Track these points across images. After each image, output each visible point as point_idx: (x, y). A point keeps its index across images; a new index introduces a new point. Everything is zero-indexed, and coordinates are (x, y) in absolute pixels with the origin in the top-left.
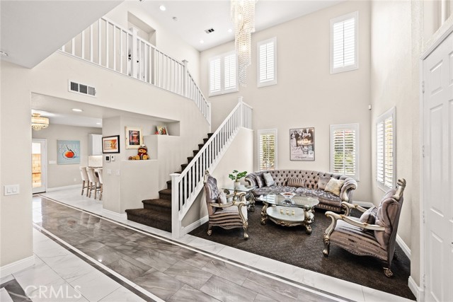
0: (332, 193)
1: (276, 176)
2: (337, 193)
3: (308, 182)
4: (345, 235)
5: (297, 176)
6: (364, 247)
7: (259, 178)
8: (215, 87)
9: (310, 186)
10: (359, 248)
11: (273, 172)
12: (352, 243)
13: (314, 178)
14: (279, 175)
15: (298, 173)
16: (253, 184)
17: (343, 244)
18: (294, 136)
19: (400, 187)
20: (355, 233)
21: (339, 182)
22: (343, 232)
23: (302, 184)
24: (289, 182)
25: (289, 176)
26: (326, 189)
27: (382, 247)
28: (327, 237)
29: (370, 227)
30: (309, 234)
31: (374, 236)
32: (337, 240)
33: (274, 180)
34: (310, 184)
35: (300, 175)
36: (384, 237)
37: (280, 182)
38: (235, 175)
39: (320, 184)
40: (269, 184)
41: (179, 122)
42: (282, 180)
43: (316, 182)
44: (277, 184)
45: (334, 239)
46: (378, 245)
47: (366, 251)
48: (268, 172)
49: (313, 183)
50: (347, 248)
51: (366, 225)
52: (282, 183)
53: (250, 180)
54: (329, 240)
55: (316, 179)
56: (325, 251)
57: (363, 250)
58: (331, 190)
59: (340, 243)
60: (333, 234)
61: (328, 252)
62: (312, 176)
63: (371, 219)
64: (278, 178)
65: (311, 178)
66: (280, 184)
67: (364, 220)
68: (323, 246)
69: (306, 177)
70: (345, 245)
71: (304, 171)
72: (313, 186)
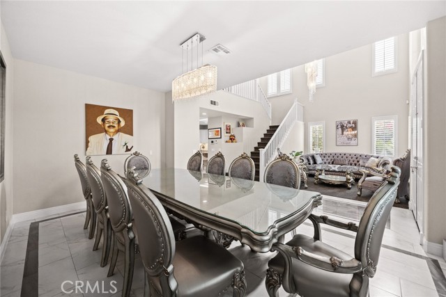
1: (324, 157)
2: (375, 168)
3: (351, 162)
4: (371, 183)
5: (342, 157)
7: (310, 158)
8: (272, 91)
9: (353, 165)
11: (322, 155)
12: (375, 186)
13: (357, 158)
14: (327, 156)
15: (342, 155)
16: (306, 161)
18: (339, 126)
20: (378, 181)
22: (370, 181)
23: (346, 162)
24: (335, 161)
25: (335, 157)
26: (366, 165)
28: (360, 185)
30: (349, 189)
33: (322, 159)
34: (353, 163)
35: (345, 157)
37: (327, 162)
38: (294, 153)
39: (361, 162)
40: (318, 162)
41: (253, 118)
42: (329, 160)
43: (358, 162)
44: (325, 162)
45: (365, 185)
48: (318, 154)
49: (356, 162)
52: (329, 163)
53: (303, 159)
56: (359, 193)
58: (370, 166)
59: (368, 187)
60: (363, 183)
62: (355, 157)
64: (325, 159)
65: (354, 159)
68: (357, 190)
69: (350, 158)
70: (371, 188)
71: (348, 154)
72: (355, 164)
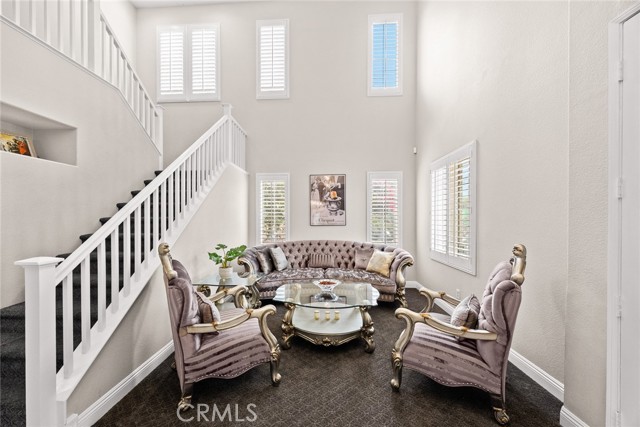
0: (379, 273)
1: (290, 251)
2: (386, 273)
3: (339, 258)
4: (429, 351)
5: (323, 250)
6: (460, 371)
7: (263, 258)
8: (171, 84)
9: (342, 265)
10: (453, 374)
11: (285, 246)
12: (441, 365)
13: (348, 251)
14: (295, 249)
15: (323, 245)
16: (253, 268)
17: (425, 368)
18: (315, 186)
19: (519, 260)
20: (445, 345)
21: (388, 256)
22: (426, 344)
23: (332, 262)
24: (310, 259)
25: (311, 251)
26: (369, 266)
27: (492, 369)
28: (398, 355)
29: (472, 333)
30: (371, 351)
31: (476, 350)
32: (416, 361)
33: (287, 258)
34: (343, 262)
35: (327, 249)
36: (495, 353)
37: (297, 262)
38: (222, 253)
39: (358, 260)
40: (280, 267)
42: (300, 259)
43: (350, 258)
44: (292, 265)
45: (411, 359)
46: (484, 365)
47: (465, 378)
48: (276, 247)
49: (346, 259)
50: (431, 374)
51: (464, 331)
52: (300, 264)
53: (248, 262)
54: (401, 361)
55: (351, 253)
56: (394, 382)
57: (458, 376)
58: (377, 268)
59: (420, 366)
60: (407, 350)
61: (400, 383)
62: (345, 249)
63: (471, 319)
64: (292, 256)
65: (344, 252)
66: (296, 266)
67: (459, 321)
68: (391, 372)
69: (336, 251)
70: (428, 369)
71: (332, 242)
72: (346, 264)
